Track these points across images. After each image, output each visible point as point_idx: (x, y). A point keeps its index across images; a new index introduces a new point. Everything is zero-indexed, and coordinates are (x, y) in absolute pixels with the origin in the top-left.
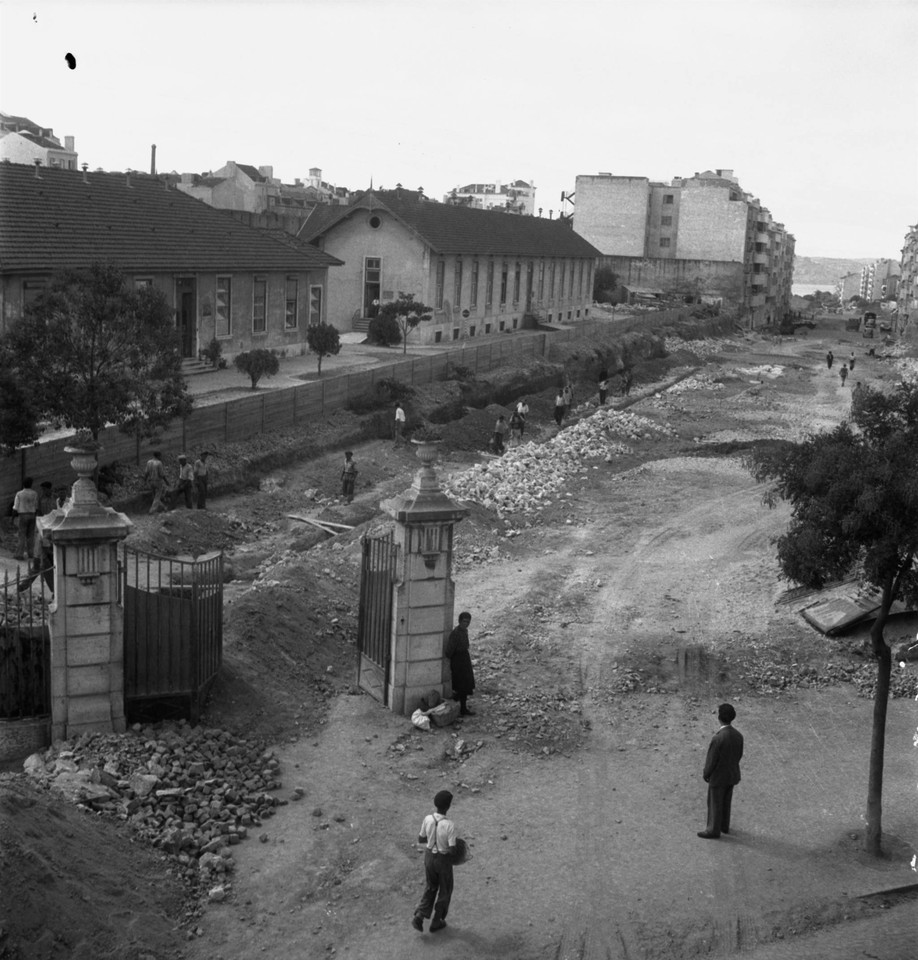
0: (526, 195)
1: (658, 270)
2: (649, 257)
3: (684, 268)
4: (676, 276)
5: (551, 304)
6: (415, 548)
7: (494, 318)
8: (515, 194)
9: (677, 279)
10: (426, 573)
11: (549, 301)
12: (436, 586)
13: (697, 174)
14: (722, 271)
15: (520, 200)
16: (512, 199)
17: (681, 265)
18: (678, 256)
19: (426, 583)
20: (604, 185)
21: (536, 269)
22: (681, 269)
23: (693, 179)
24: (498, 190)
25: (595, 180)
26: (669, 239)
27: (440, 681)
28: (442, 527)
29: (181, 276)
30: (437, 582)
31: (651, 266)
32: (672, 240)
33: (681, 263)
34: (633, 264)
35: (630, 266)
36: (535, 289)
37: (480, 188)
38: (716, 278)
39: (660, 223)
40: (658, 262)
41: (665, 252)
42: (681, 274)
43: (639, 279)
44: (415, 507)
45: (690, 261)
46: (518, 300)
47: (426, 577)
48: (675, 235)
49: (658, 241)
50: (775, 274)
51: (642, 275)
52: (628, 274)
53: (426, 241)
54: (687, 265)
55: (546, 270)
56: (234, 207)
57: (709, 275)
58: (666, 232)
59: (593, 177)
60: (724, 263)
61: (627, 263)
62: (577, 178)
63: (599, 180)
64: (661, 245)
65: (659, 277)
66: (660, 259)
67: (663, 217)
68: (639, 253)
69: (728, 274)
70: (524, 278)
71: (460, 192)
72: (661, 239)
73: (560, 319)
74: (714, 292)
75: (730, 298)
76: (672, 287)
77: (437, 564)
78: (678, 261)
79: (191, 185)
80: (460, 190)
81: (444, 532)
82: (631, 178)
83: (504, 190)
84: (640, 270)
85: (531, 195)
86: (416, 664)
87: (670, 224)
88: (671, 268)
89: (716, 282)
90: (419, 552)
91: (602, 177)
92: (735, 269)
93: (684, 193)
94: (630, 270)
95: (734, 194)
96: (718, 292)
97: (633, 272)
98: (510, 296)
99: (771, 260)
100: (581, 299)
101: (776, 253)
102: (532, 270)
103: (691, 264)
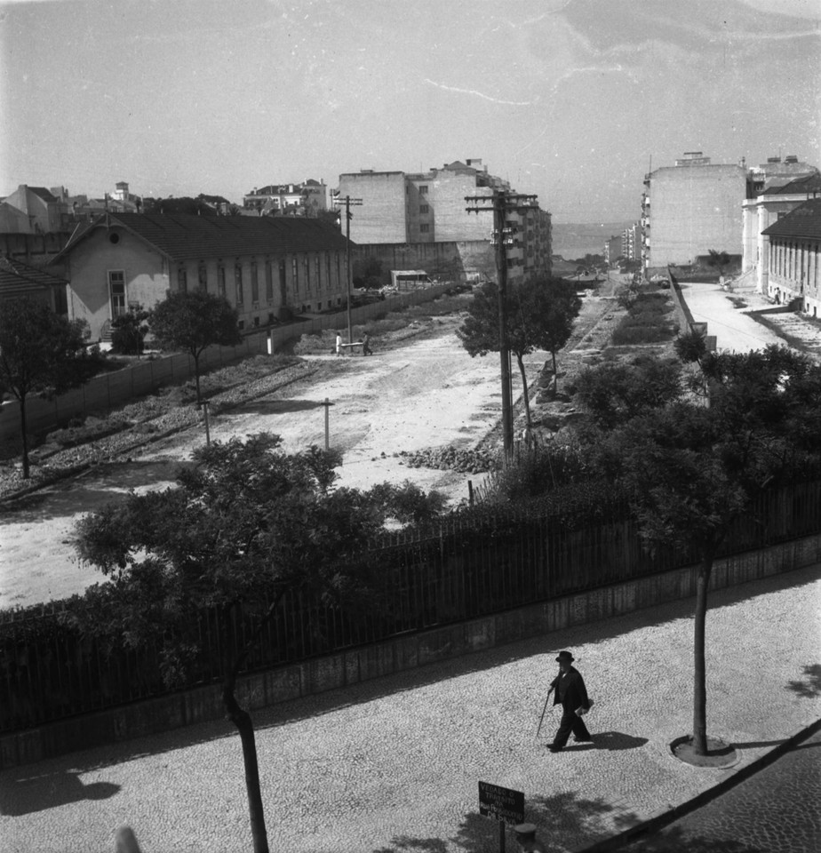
0: (318, 192)
1: (419, 253)
2: (411, 243)
3: (443, 249)
4: (436, 257)
5: (308, 295)
8: (306, 193)
9: (438, 260)
11: (306, 293)
13: (446, 165)
14: (477, 250)
15: (312, 197)
16: (305, 197)
18: (438, 239)
20: (366, 181)
21: (288, 266)
22: (440, 251)
23: (443, 170)
24: (291, 190)
25: (357, 177)
26: (428, 225)
31: (413, 250)
32: (430, 226)
33: (440, 247)
34: (396, 250)
35: (394, 252)
36: (289, 283)
37: (273, 190)
38: (471, 257)
39: (418, 211)
40: (419, 246)
41: (424, 238)
42: (440, 254)
43: (404, 263)
45: (446, 243)
46: (272, 296)
48: (433, 221)
49: (418, 227)
50: (530, 247)
51: (406, 259)
52: (393, 259)
53: (162, 252)
54: (445, 246)
55: (300, 264)
57: (466, 254)
58: (424, 218)
59: (354, 175)
60: (477, 242)
61: (391, 250)
62: (340, 177)
63: (360, 178)
64: (422, 231)
65: (421, 260)
66: (420, 244)
67: (421, 206)
68: (402, 240)
69: (482, 252)
70: (276, 275)
71: (258, 195)
72: (422, 226)
73: (320, 308)
74: (471, 269)
75: (485, 273)
76: (433, 268)
78: (436, 244)
80: (257, 192)
82: (388, 174)
83: (297, 190)
84: (403, 255)
85: (322, 192)
87: (427, 212)
88: (431, 250)
89: (472, 259)
91: (364, 174)
92: (486, 247)
93: (436, 183)
94: (394, 255)
95: (481, 180)
96: (475, 269)
97: (397, 258)
98: (262, 293)
99: (524, 235)
100: (340, 288)
101: (529, 228)
102: (284, 266)
103: (449, 245)
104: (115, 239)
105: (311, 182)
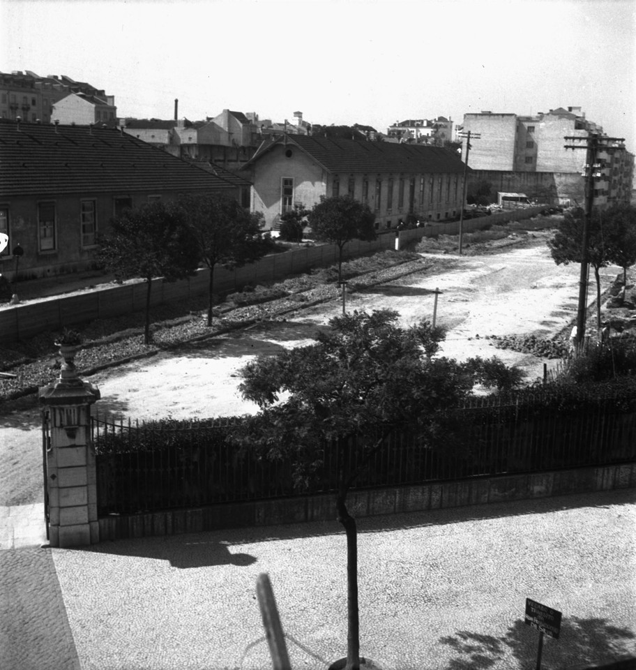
0: (446, 127)
1: (522, 180)
2: (516, 172)
3: (542, 178)
4: (536, 184)
5: (431, 207)
6: (58, 423)
7: (382, 219)
8: (437, 127)
9: (537, 186)
10: (68, 442)
11: (429, 205)
12: (77, 451)
13: (551, 110)
14: (571, 180)
15: (441, 130)
16: (435, 130)
17: (539, 177)
18: (538, 170)
19: (70, 449)
20: (485, 120)
21: (417, 183)
22: (539, 179)
23: (548, 114)
24: (425, 124)
25: (478, 117)
26: (531, 158)
27: (87, 521)
28: (79, 408)
29: (119, 197)
30: (78, 448)
31: (517, 177)
32: (534, 159)
33: (540, 175)
34: (504, 176)
35: (502, 177)
36: (416, 197)
37: (411, 123)
38: (565, 185)
39: (525, 146)
40: (523, 174)
41: (528, 168)
42: (539, 182)
43: (509, 187)
44: (54, 393)
45: (546, 173)
46: (402, 206)
47: (69, 444)
48: (536, 156)
49: (524, 159)
50: (615, 181)
51: (511, 184)
52: (500, 183)
53: (323, 166)
54: (544, 176)
55: (426, 183)
56: (213, 142)
57: (561, 183)
58: (530, 152)
59: (476, 115)
60: (571, 174)
61: (500, 176)
62: (465, 116)
63: (480, 117)
64: (526, 162)
65: (523, 185)
66: (524, 172)
67: (528, 142)
68: (509, 168)
69: (574, 182)
70: (407, 189)
71: (399, 126)
72: (526, 158)
73: (438, 218)
74: (564, 195)
75: (575, 200)
76: (532, 192)
77: (78, 435)
78: (537, 173)
79: (184, 128)
80: (399, 124)
81: (82, 412)
82: (503, 115)
83: (430, 124)
84: (509, 180)
85: (449, 127)
86: (65, 509)
87: (532, 147)
88: (532, 178)
89: (565, 188)
90: (62, 426)
91: (484, 114)
92: (578, 178)
93: (542, 125)
94: (502, 180)
95: (579, 124)
96: (567, 196)
97: (504, 182)
98: (395, 204)
99: (611, 171)
100: (456, 203)
101: (615, 165)
102: (414, 183)
103: (548, 175)
104: (289, 154)
105: (441, 119)
